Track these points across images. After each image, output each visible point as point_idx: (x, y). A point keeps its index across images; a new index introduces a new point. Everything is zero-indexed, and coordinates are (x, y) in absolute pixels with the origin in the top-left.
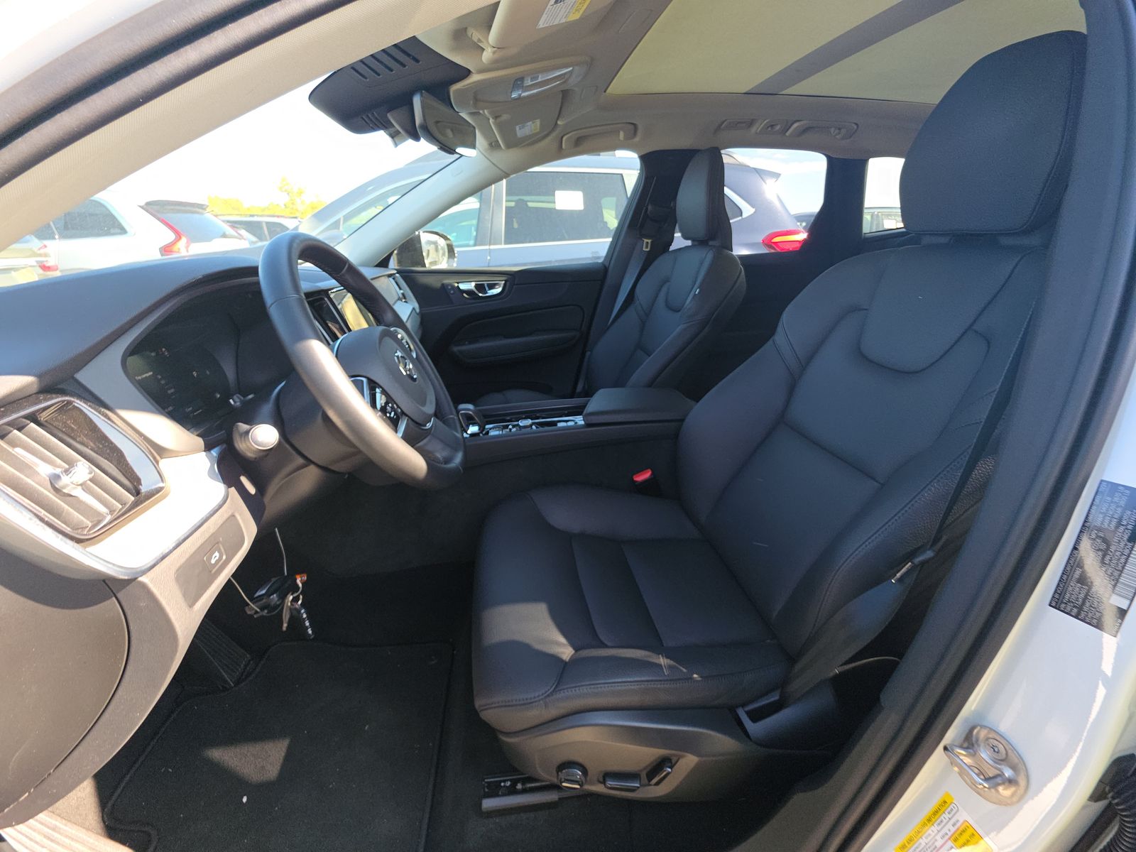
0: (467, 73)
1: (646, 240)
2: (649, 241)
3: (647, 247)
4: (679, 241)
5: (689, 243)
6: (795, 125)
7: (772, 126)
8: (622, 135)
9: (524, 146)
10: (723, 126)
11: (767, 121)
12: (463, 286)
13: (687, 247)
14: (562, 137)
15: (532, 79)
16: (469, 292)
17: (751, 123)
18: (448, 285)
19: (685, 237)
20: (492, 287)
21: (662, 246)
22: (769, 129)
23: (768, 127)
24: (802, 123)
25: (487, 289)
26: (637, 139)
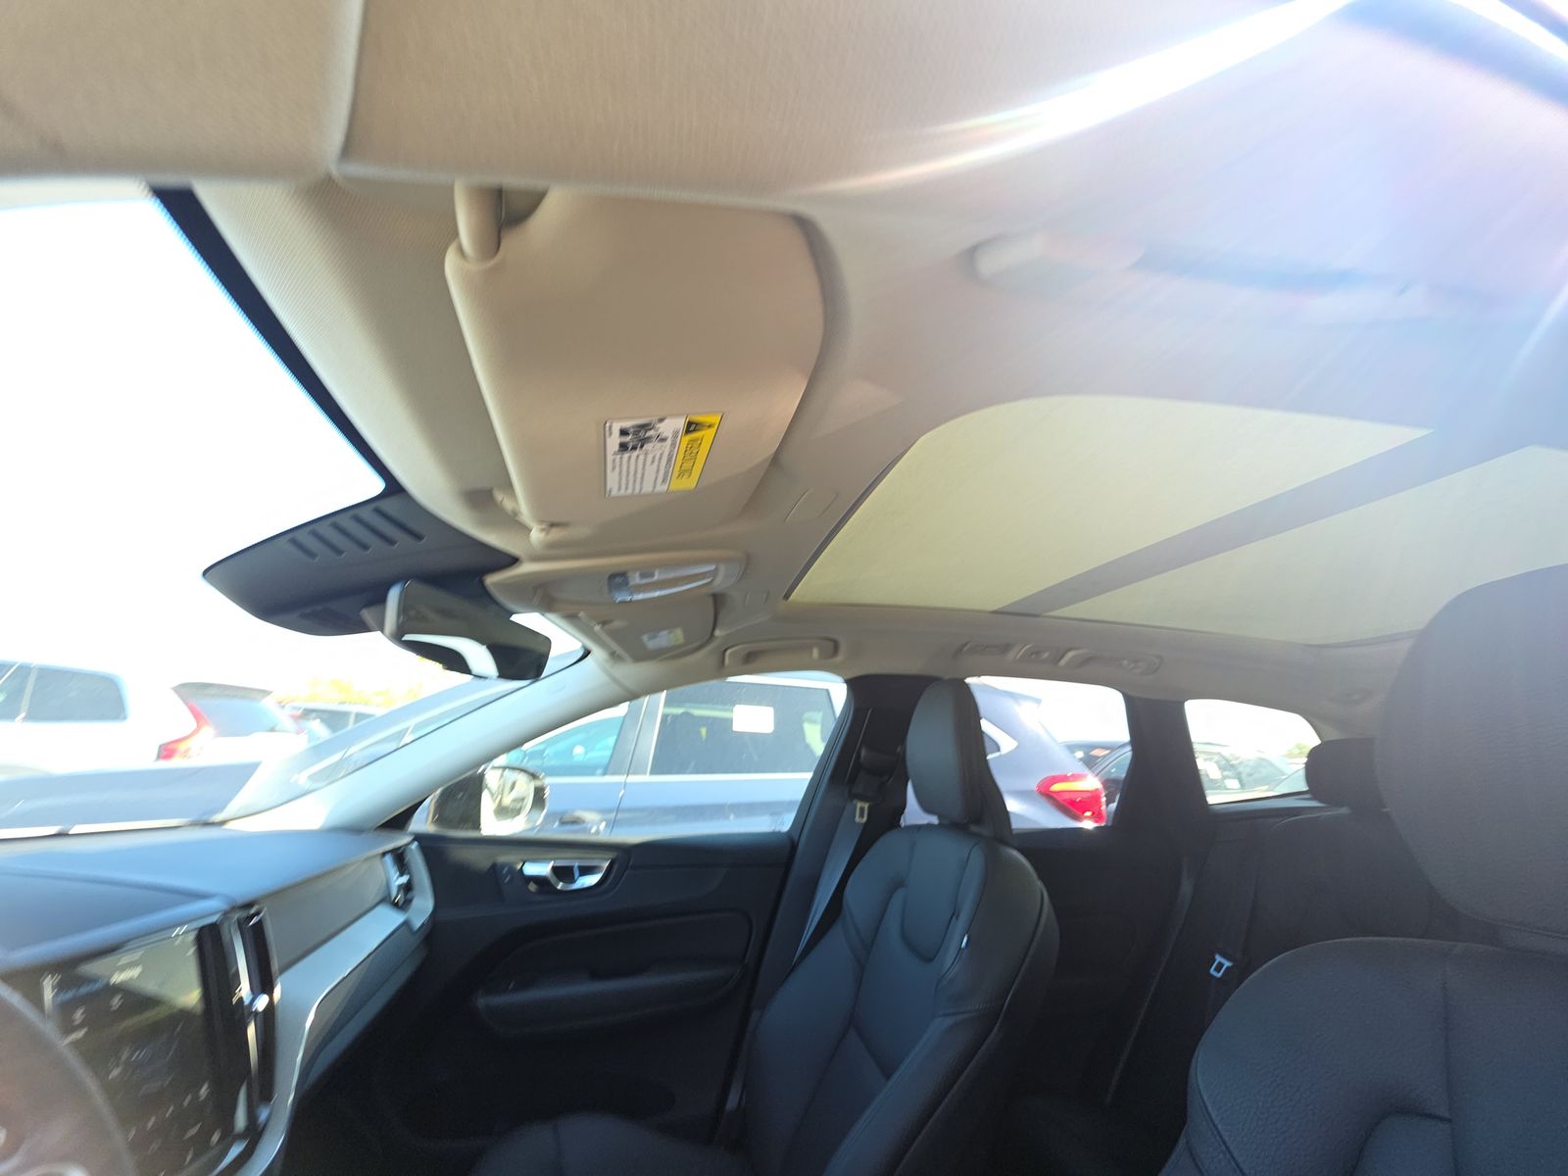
0: (514, 561)
1: (859, 805)
2: (866, 806)
3: (862, 815)
4: (914, 814)
5: (934, 820)
6: (1070, 654)
7: (1037, 653)
8: (815, 653)
9: (666, 659)
10: (966, 648)
11: (1028, 646)
12: (532, 869)
13: (929, 826)
14: (726, 650)
15: (643, 576)
16: (539, 880)
17: (1006, 648)
18: (503, 866)
19: (927, 807)
20: (586, 871)
21: (887, 817)
22: (1033, 656)
23: (1032, 654)
24: (1080, 651)
25: (577, 873)
26: (840, 658)
